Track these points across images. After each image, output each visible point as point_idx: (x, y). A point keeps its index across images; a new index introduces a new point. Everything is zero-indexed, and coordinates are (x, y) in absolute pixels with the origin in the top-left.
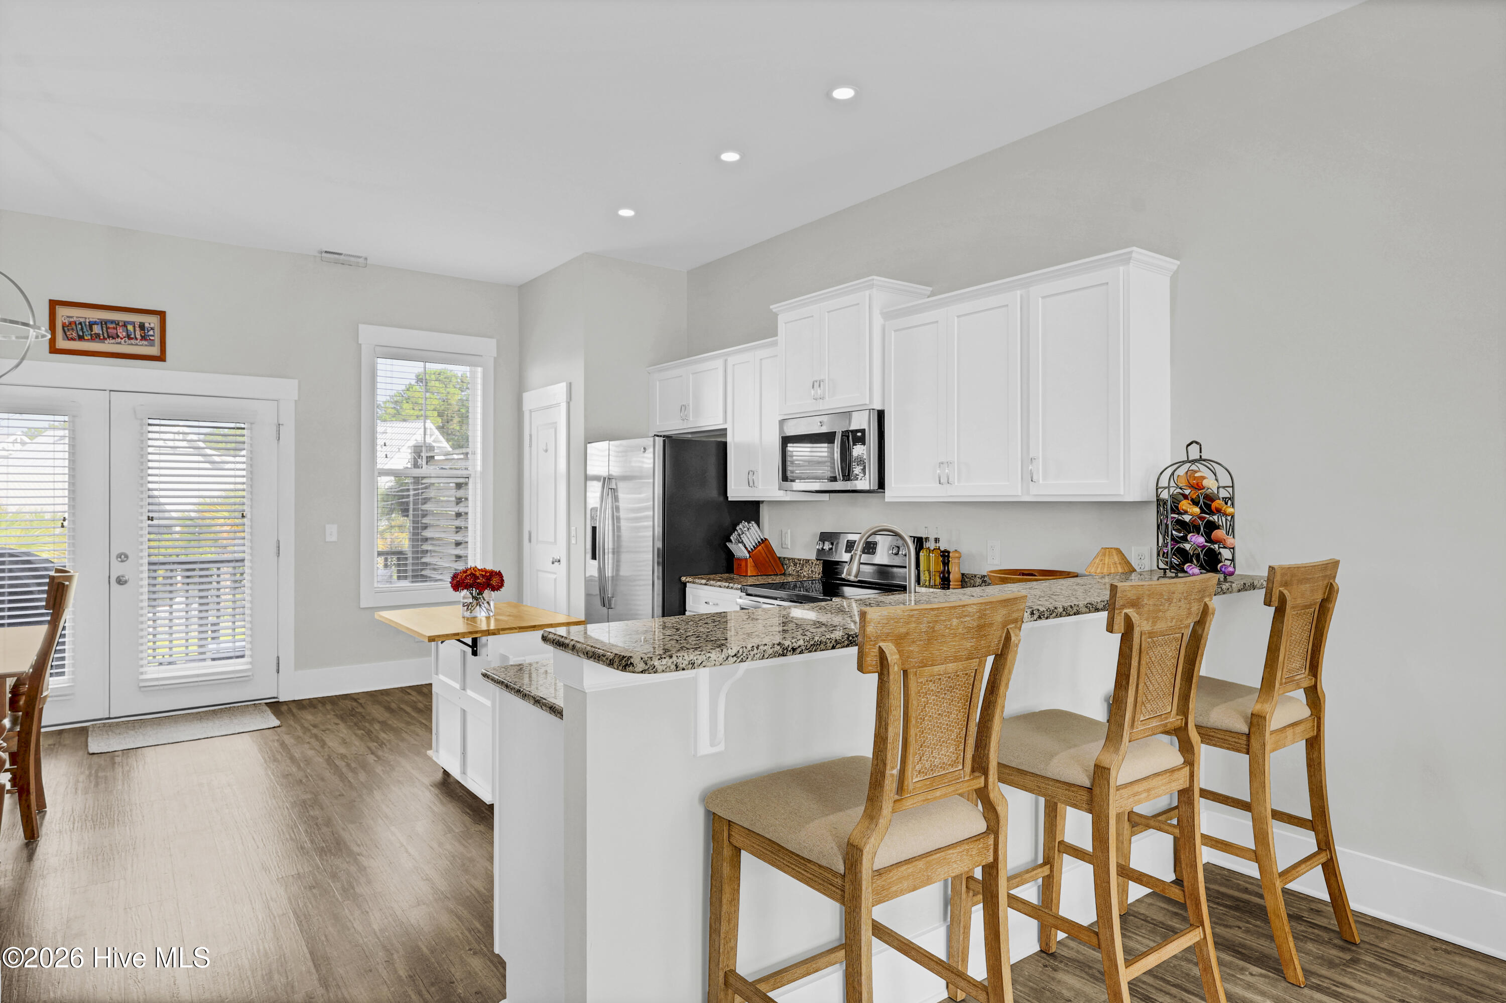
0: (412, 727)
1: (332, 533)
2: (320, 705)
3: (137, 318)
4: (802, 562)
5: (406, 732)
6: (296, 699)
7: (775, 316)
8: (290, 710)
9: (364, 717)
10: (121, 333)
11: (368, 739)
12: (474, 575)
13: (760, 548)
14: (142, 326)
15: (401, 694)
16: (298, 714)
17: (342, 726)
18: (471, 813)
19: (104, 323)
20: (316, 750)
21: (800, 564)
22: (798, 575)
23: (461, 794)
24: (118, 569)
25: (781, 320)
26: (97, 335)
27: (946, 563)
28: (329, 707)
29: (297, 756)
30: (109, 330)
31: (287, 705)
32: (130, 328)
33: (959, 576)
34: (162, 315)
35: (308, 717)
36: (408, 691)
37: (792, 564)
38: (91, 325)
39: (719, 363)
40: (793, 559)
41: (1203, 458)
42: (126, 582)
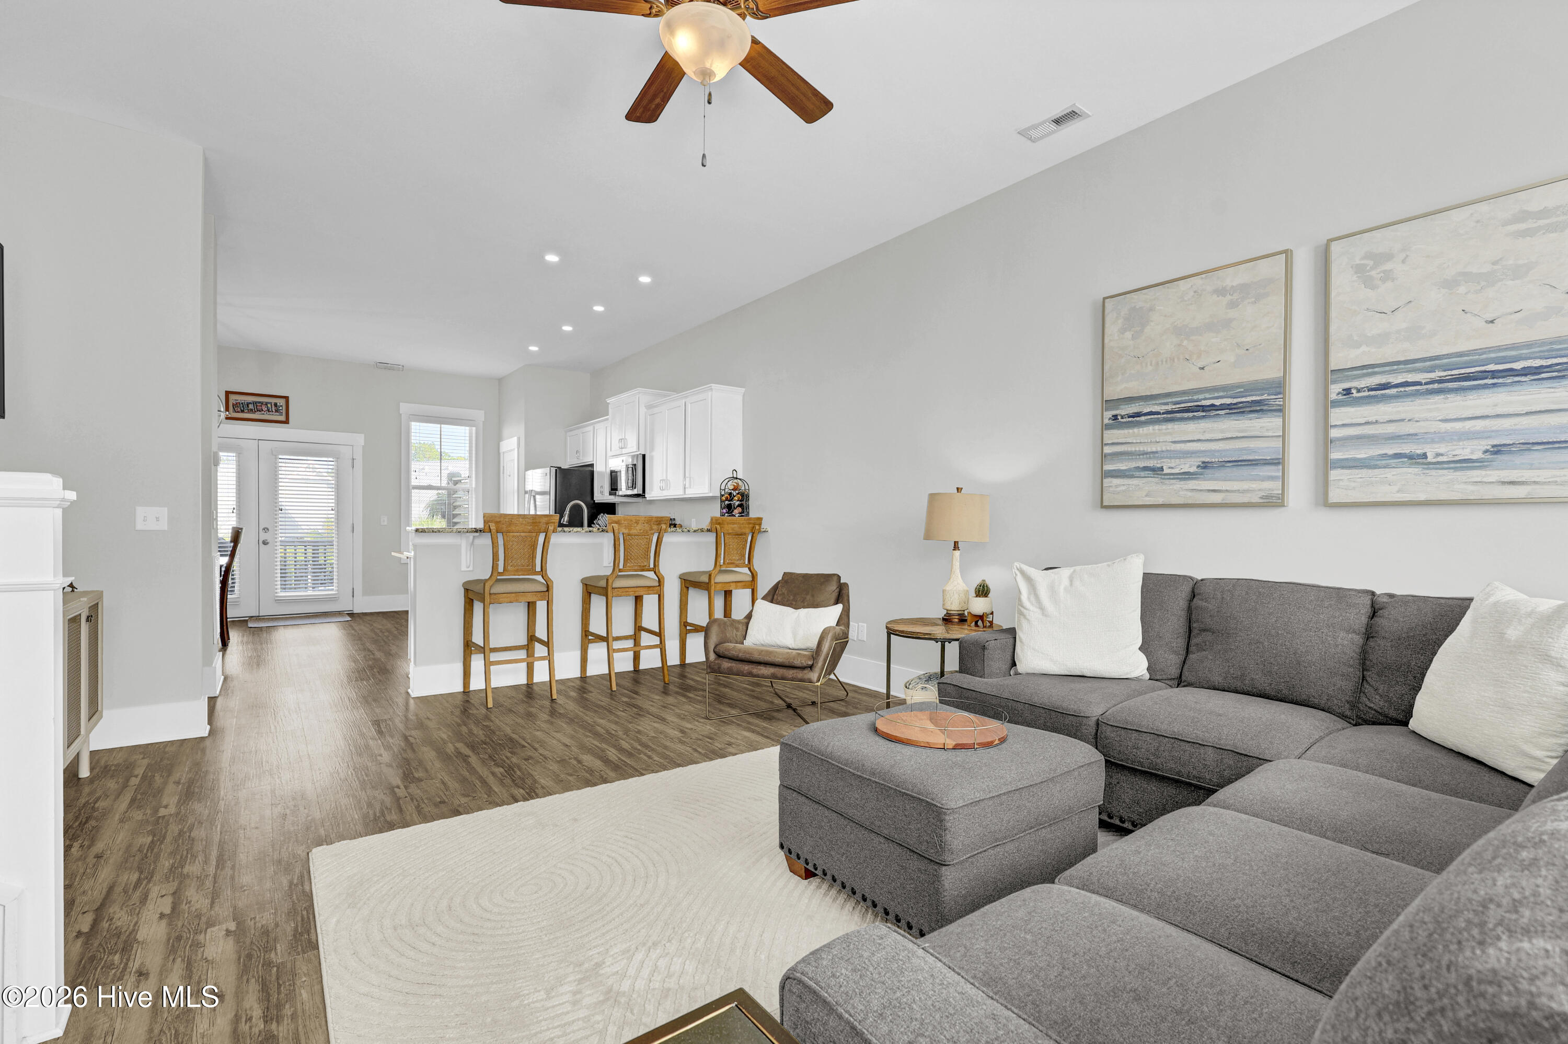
1: (385, 521)
3: (273, 400)
8: (359, 617)
10: (264, 408)
14: (276, 405)
16: (364, 619)
19: (255, 403)
24: (263, 536)
26: (251, 410)
30: (257, 407)
31: (355, 614)
32: (269, 405)
34: (287, 398)
38: (248, 404)
39: (591, 428)
42: (268, 543)
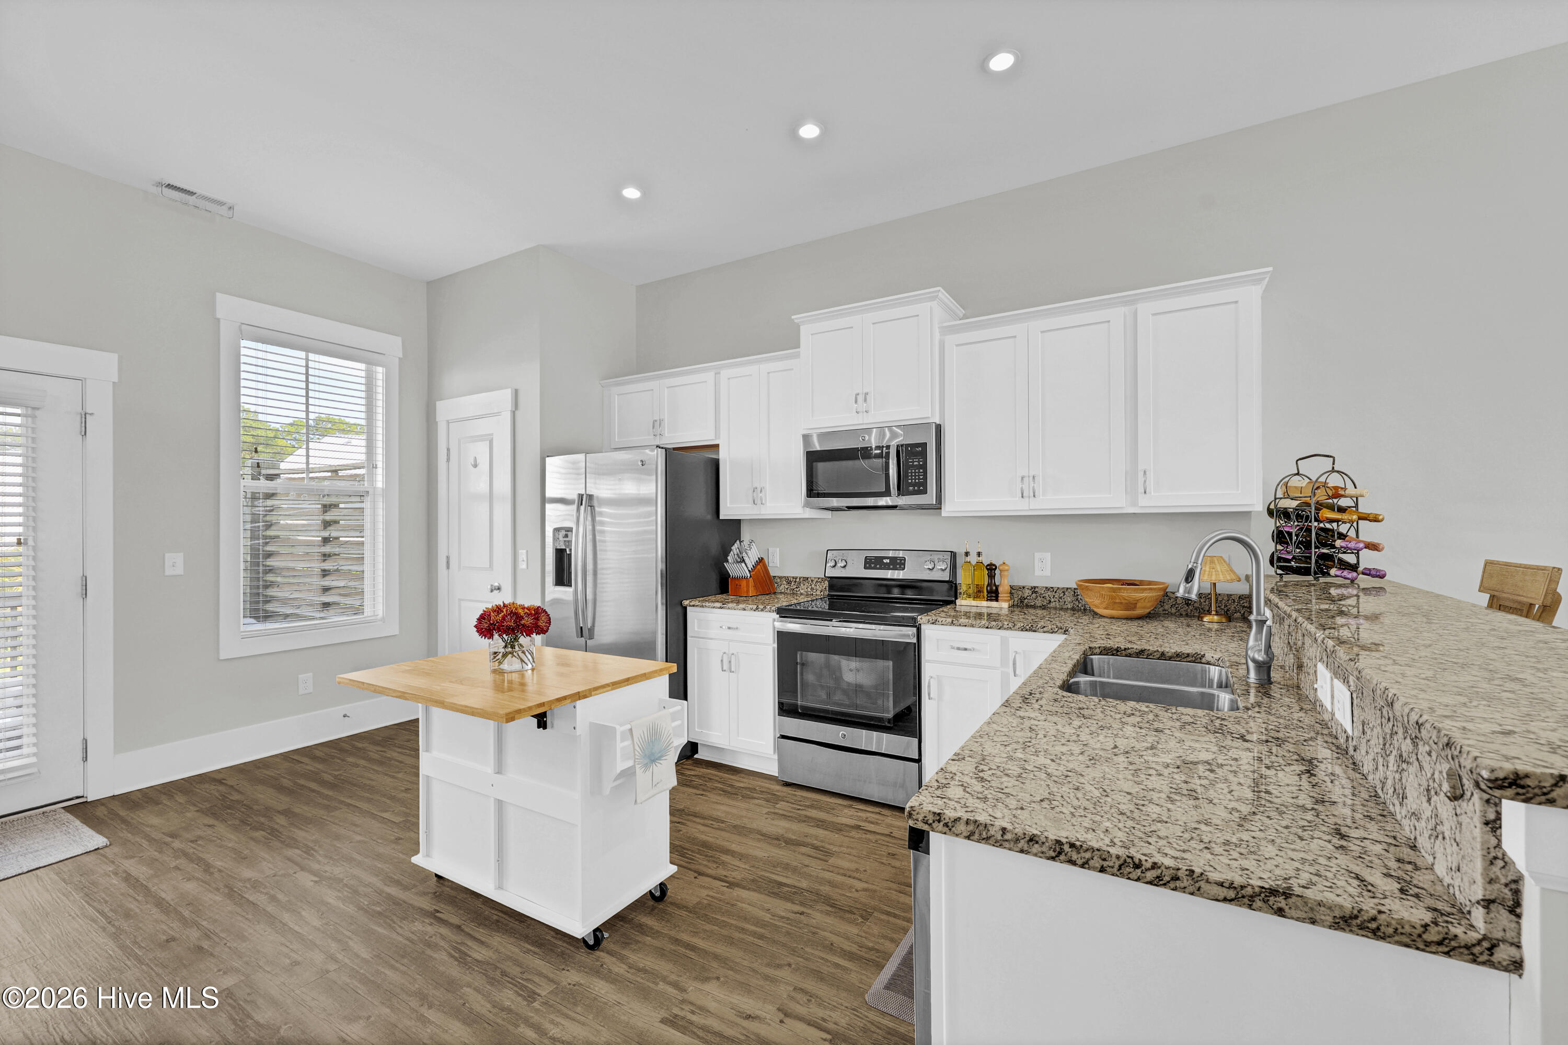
0: (337, 813)
1: (175, 564)
2: (163, 797)
4: (798, 580)
5: (334, 823)
6: (117, 793)
7: (798, 327)
8: (114, 814)
9: (251, 808)
11: (279, 845)
12: (516, 614)
13: (759, 567)
15: (287, 765)
16: (132, 818)
17: (221, 828)
18: (537, 950)
20: (198, 879)
21: (795, 582)
22: (793, 594)
23: (495, 917)
25: (805, 331)
27: (992, 576)
28: (181, 799)
29: (168, 898)
31: (103, 805)
33: (1007, 588)
35: (151, 819)
36: (294, 757)
37: (785, 582)
39: (709, 376)
40: (787, 578)
41: (1335, 469)
